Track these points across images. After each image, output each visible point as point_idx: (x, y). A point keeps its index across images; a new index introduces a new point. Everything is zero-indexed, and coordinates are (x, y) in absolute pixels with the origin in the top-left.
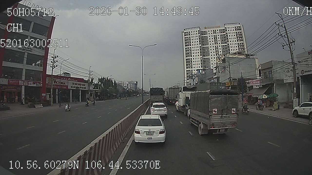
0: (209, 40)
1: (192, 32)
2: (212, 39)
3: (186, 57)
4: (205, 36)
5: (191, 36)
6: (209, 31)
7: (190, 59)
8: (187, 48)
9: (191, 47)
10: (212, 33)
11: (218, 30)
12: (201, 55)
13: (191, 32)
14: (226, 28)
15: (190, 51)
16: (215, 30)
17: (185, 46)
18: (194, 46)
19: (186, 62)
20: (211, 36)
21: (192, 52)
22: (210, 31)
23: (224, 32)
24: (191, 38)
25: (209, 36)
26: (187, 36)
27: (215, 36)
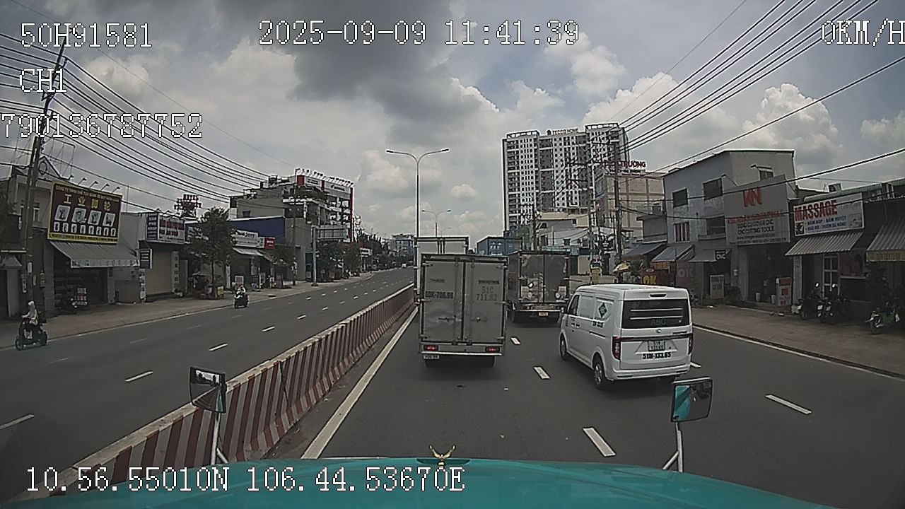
0: (555, 158)
1: (521, 141)
2: (561, 155)
3: (510, 190)
4: (547, 148)
5: (519, 149)
6: (555, 140)
7: (515, 195)
8: (511, 173)
9: (518, 171)
10: (561, 144)
11: (572, 138)
12: (537, 188)
13: (519, 142)
14: (588, 134)
15: (516, 179)
16: (569, 138)
17: (509, 169)
18: (524, 170)
19: (510, 201)
21: (521, 181)
22: (558, 139)
23: (585, 142)
24: (520, 155)
25: (556, 150)
26: (513, 150)
27: (567, 150)
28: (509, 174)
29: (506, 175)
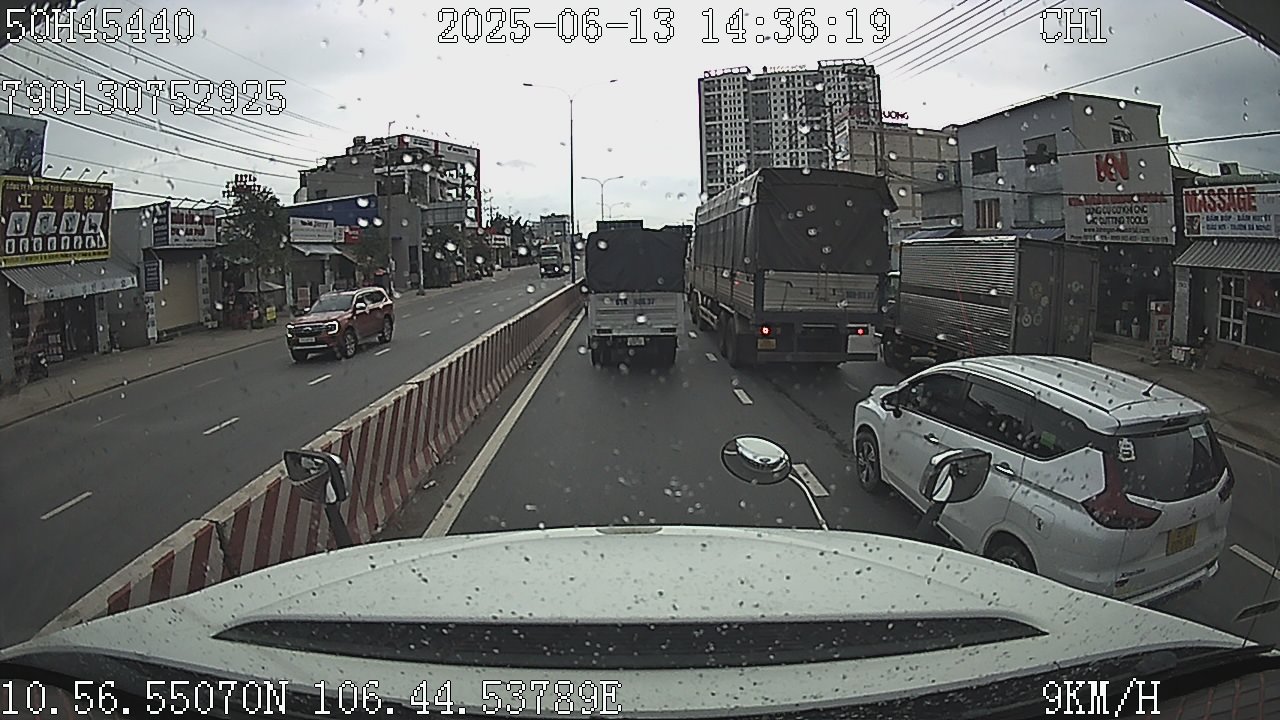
0: (773, 105)
1: (725, 81)
2: (782, 101)
3: (710, 150)
4: (762, 91)
5: (722, 92)
6: (774, 80)
7: (716, 156)
8: (710, 126)
9: (720, 122)
10: (782, 86)
11: (799, 78)
12: (747, 148)
13: (722, 81)
14: (822, 73)
15: (718, 134)
16: (793, 77)
17: (707, 120)
18: (729, 122)
19: (708, 164)
20: (778, 94)
21: (724, 137)
23: (815, 84)
24: (723, 99)
25: (775, 94)
26: (712, 93)
27: (791, 94)
28: (708, 126)
29: (704, 128)
